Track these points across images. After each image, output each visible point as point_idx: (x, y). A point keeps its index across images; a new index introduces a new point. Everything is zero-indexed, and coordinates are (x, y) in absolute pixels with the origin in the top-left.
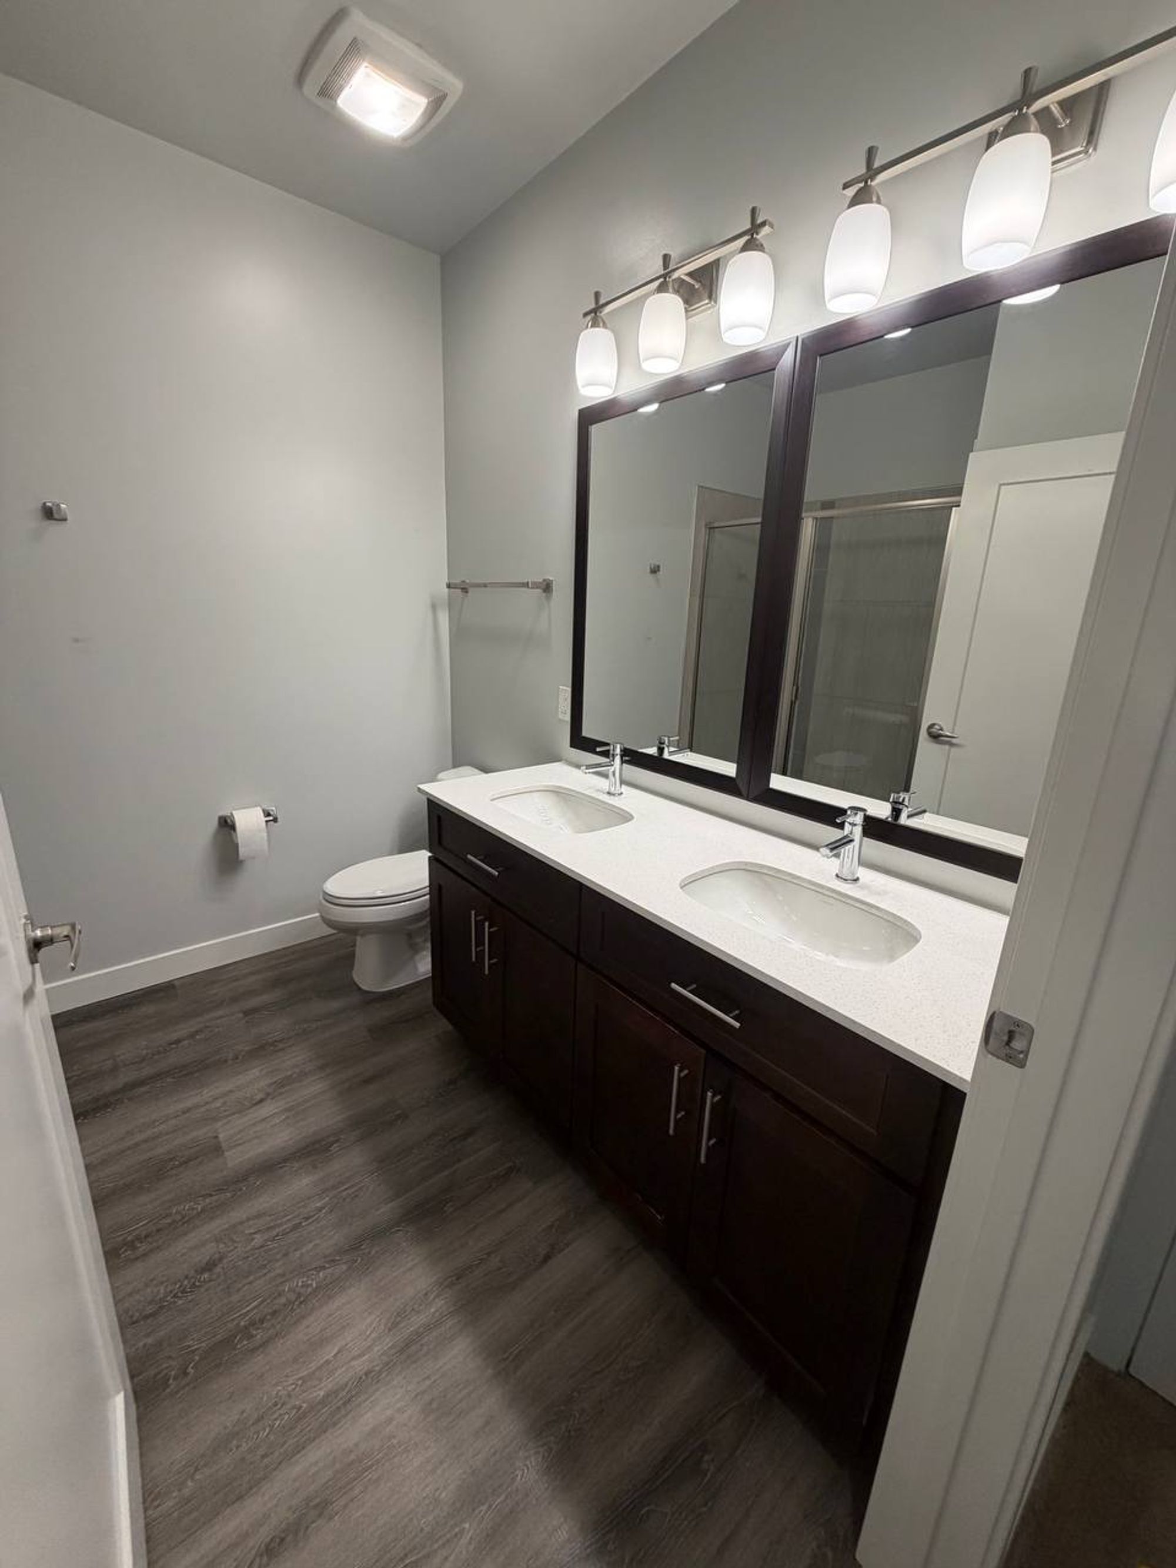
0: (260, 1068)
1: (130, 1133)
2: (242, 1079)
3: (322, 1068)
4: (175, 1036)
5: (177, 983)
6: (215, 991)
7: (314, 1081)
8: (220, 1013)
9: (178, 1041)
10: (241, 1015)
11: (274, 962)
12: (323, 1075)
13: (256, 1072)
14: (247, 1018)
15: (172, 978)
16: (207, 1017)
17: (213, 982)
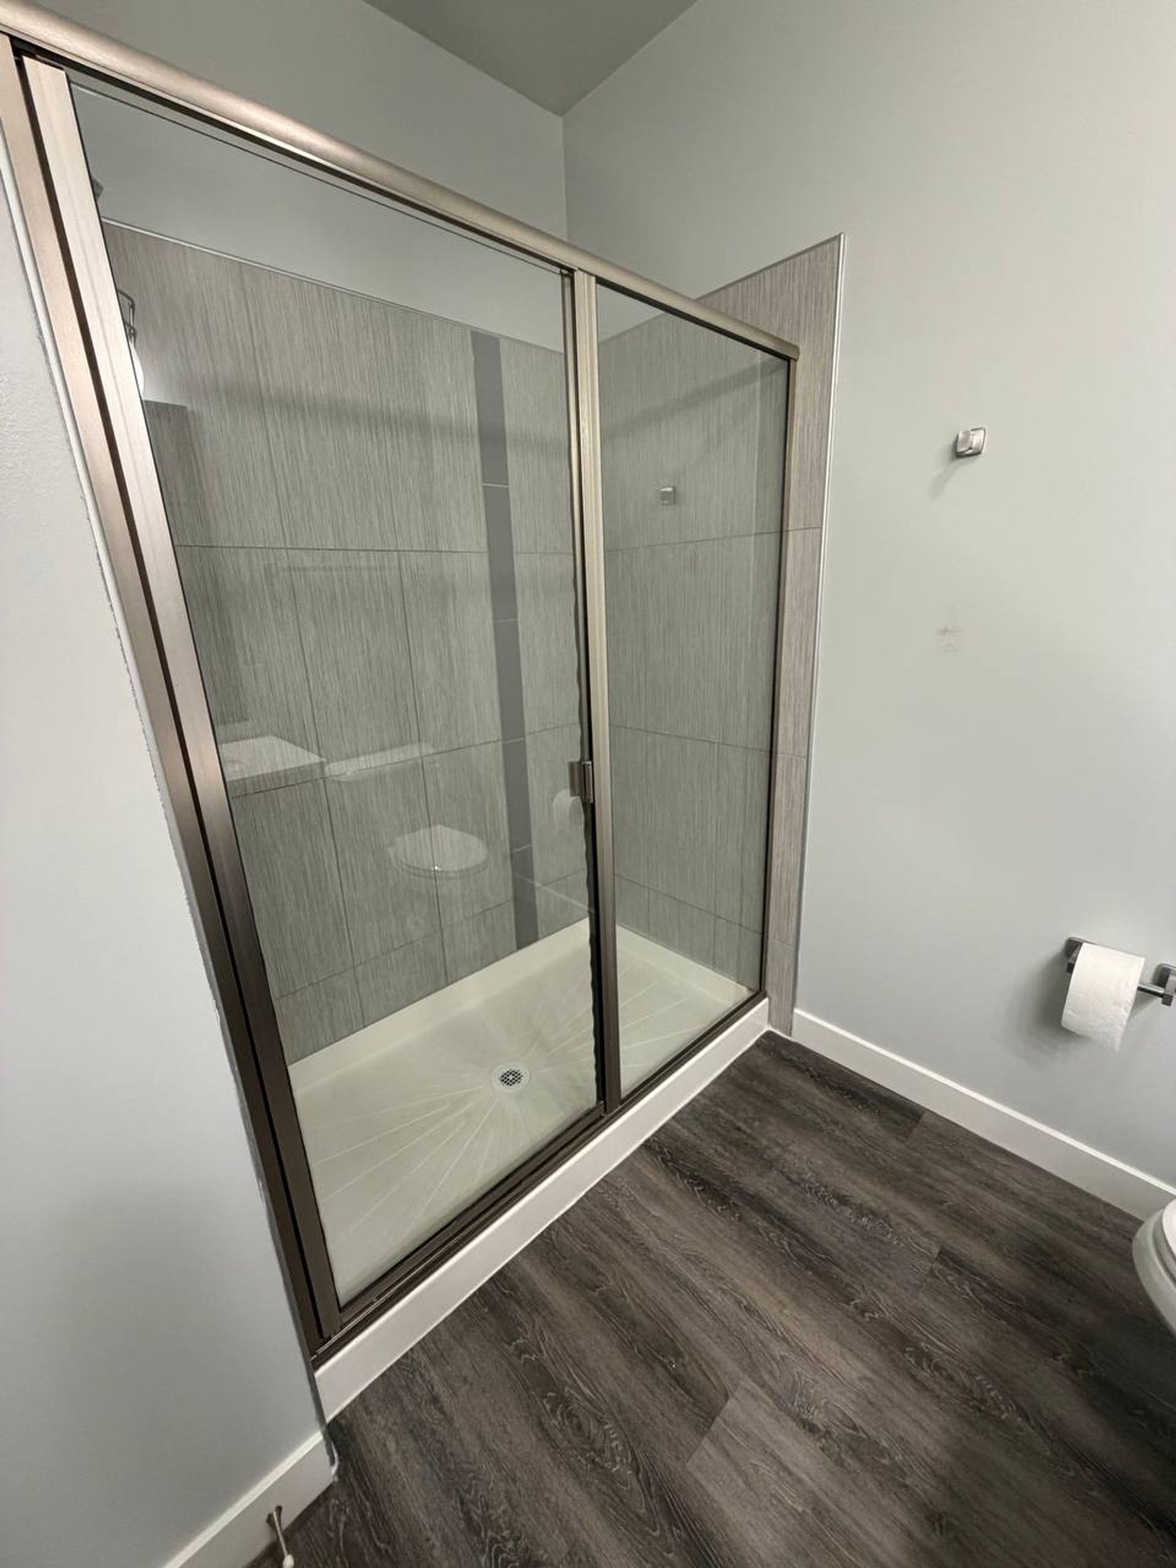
0: (870, 1375)
1: (696, 1260)
2: (829, 1351)
3: (934, 1519)
4: (849, 1189)
5: (925, 1118)
6: (947, 1174)
7: (895, 1520)
8: (919, 1215)
9: (843, 1200)
10: (936, 1251)
11: (1070, 1214)
12: (917, 1533)
13: (852, 1369)
14: (937, 1266)
15: (927, 1107)
16: (905, 1204)
17: (962, 1160)
